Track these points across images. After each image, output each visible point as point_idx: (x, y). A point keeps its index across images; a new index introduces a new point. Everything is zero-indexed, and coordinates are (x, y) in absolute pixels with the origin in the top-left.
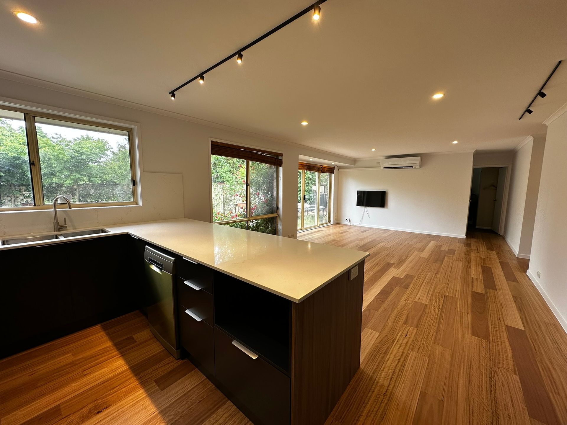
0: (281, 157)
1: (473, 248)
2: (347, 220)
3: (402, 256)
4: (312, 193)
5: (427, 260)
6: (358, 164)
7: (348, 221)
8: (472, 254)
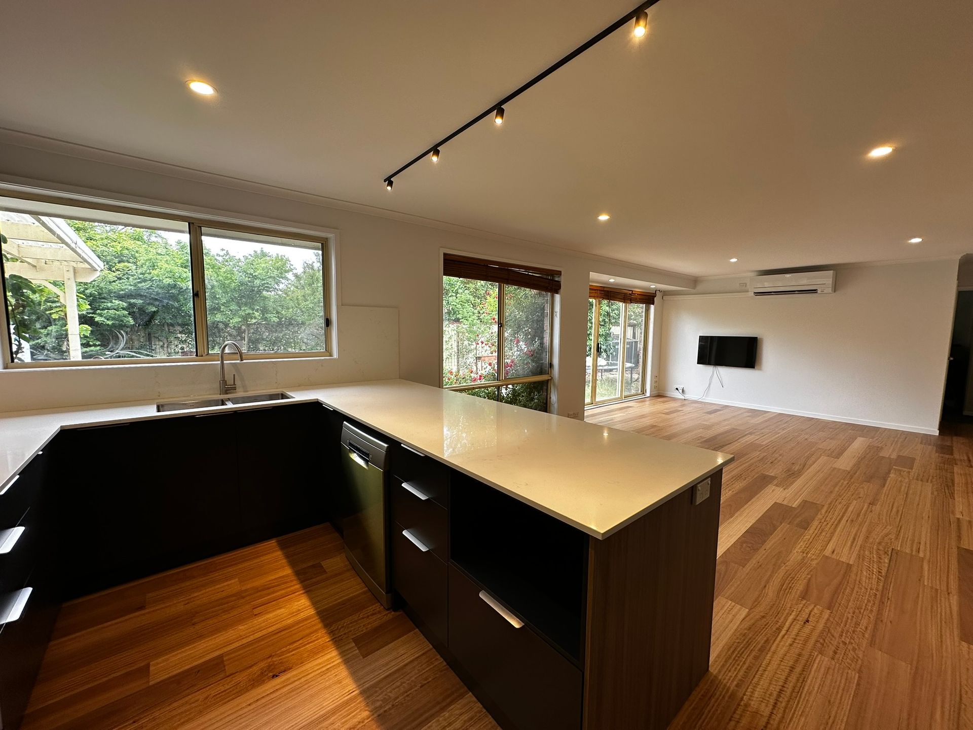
0: (559, 277)
1: (956, 456)
2: (677, 389)
3: (793, 464)
4: (611, 339)
5: (850, 475)
6: (700, 288)
7: (681, 391)
8: (956, 469)
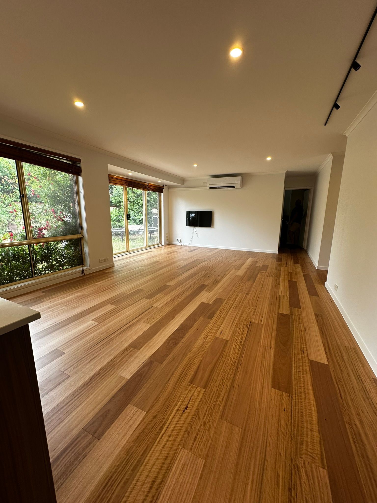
1: (283, 262)
2: (178, 240)
3: (219, 275)
4: (152, 215)
5: (242, 278)
6: (186, 184)
7: (179, 241)
8: (282, 269)
